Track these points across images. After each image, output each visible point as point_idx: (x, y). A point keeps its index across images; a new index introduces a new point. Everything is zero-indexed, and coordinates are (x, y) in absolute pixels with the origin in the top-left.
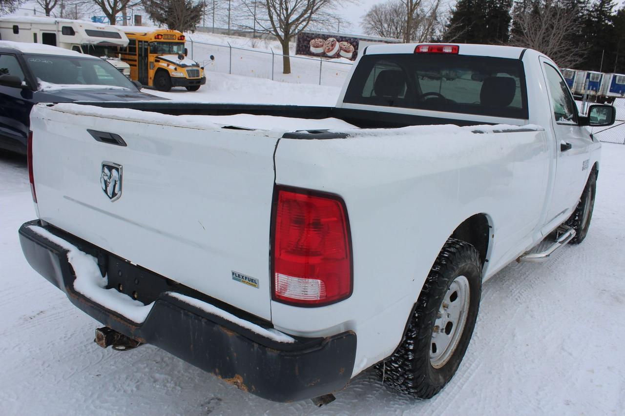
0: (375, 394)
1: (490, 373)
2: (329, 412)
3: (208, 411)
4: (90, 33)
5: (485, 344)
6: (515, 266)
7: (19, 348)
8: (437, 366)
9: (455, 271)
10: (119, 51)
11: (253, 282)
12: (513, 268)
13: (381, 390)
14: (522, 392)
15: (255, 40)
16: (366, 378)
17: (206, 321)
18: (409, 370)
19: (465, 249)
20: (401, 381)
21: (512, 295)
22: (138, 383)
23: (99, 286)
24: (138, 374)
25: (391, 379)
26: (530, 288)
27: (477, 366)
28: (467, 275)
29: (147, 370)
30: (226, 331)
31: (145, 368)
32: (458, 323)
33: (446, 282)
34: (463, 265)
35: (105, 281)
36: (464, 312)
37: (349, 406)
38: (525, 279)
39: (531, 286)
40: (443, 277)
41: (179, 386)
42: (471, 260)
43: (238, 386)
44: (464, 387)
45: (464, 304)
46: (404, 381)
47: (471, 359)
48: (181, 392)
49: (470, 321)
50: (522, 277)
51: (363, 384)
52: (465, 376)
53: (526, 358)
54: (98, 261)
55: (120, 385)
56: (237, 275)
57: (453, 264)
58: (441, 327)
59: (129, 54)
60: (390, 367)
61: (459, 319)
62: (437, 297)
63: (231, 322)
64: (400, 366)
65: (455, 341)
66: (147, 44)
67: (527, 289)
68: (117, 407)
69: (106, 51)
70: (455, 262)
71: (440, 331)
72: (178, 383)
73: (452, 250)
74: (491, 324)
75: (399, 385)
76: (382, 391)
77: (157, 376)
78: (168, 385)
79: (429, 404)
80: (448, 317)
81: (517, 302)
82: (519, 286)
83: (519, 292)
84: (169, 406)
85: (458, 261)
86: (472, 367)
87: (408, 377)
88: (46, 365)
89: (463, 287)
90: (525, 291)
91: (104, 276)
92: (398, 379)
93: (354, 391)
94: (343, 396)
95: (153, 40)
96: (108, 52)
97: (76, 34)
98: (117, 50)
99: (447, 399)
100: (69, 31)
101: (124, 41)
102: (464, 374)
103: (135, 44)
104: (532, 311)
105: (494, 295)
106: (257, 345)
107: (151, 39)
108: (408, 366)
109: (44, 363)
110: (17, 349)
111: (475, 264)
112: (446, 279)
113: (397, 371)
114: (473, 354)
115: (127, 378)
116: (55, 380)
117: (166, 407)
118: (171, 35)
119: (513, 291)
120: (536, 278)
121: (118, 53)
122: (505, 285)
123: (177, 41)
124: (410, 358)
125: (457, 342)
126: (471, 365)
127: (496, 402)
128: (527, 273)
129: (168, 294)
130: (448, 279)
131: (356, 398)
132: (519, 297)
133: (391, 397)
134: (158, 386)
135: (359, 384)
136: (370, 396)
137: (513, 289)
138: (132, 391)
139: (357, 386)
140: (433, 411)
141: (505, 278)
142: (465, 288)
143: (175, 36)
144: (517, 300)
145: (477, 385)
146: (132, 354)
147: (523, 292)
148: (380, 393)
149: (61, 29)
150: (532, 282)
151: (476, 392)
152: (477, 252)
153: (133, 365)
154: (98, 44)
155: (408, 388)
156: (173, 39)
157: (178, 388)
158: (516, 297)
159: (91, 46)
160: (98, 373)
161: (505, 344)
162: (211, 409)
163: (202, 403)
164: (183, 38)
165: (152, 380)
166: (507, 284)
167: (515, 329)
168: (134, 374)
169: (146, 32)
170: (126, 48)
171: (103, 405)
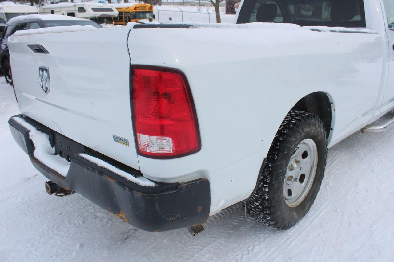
0: (247, 226)
1: (336, 211)
2: (211, 239)
3: (127, 237)
4: (94, 10)
5: (335, 190)
6: (363, 137)
7: (17, 197)
8: (292, 205)
9: (301, 134)
10: (113, 20)
11: (125, 142)
12: (362, 138)
13: (251, 224)
14: (359, 225)
15: (200, 7)
16: (242, 215)
17: (98, 172)
18: (266, 207)
19: (310, 118)
20: (262, 216)
21: (359, 157)
22: (85, 219)
23: (50, 153)
24: (86, 213)
25: (255, 214)
26: (373, 151)
27: (327, 206)
28: (314, 138)
29: (92, 210)
30: (109, 179)
31: (91, 209)
32: (310, 175)
33: (294, 141)
34: (308, 129)
35: (53, 150)
36: (314, 167)
37: (226, 235)
38: (370, 145)
39: (374, 150)
40: (291, 138)
41: (111, 221)
42: (316, 127)
43: (123, 219)
44: (314, 221)
45: (314, 161)
46: (264, 215)
47: (322, 201)
48: (111, 225)
49: (319, 174)
50: (368, 144)
51: (239, 220)
52: (316, 213)
53: (365, 200)
54: (49, 137)
55: (72, 220)
56: (116, 138)
57: (299, 128)
58: (294, 177)
59: (119, 21)
60: (253, 205)
61: (310, 172)
62: (286, 152)
63: (113, 172)
64: (260, 204)
65: (308, 188)
66: (129, 14)
67: (371, 152)
68: (66, 235)
69: (105, 20)
70: (301, 127)
71: (293, 180)
72: (111, 219)
73: (299, 118)
74: (341, 176)
75: (261, 218)
76: (253, 225)
77: (98, 214)
78: (104, 220)
79: (286, 233)
80: (300, 170)
81: (362, 161)
82: (364, 150)
83: (364, 155)
84: (101, 234)
85: (304, 126)
86: (322, 207)
87: (266, 212)
88: (30, 207)
89: (312, 148)
90: (369, 153)
91: (53, 147)
92: (259, 214)
93: (232, 224)
94: (223, 228)
95: (133, 11)
96: (107, 21)
97: (86, 11)
98: (112, 19)
99: (300, 230)
100: (82, 10)
101: (115, 13)
102: (315, 212)
103: (122, 15)
104: (373, 167)
105: (345, 157)
106: (128, 188)
107: (132, 10)
108: (265, 204)
109: (29, 206)
110: (15, 198)
111: (319, 130)
112: (294, 139)
113: (259, 208)
114: (324, 198)
115: (78, 216)
116: (33, 217)
117: (98, 235)
118: (144, 7)
119: (360, 154)
120: (379, 144)
121: (112, 21)
122: (354, 150)
123: (148, 10)
124: (267, 198)
125: (309, 189)
126: (322, 205)
127: (338, 232)
128: (372, 141)
129: (78, 155)
130: (295, 139)
131: (232, 229)
132: (364, 158)
133: (258, 229)
134: (97, 221)
135: (237, 220)
136: (243, 228)
137: (360, 153)
138: (79, 224)
139: (234, 221)
140: (288, 239)
141: (355, 145)
142: (313, 149)
143: (146, 8)
144: (362, 160)
145: (324, 220)
146: (85, 201)
147: (367, 154)
148: (250, 226)
149: (77, 9)
150: (375, 147)
151: (323, 225)
152: (321, 121)
153: (84, 207)
154: (100, 16)
155: (268, 221)
156: (146, 9)
157: (110, 222)
158: (362, 158)
159: (95, 18)
160: (61, 213)
161: (350, 190)
162: (129, 237)
163: (124, 232)
164: (151, 8)
165: (94, 217)
166: (356, 149)
167: (358, 180)
168: (84, 213)
169: (128, 6)
170: (117, 17)
171: (59, 233)
